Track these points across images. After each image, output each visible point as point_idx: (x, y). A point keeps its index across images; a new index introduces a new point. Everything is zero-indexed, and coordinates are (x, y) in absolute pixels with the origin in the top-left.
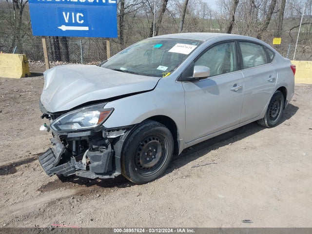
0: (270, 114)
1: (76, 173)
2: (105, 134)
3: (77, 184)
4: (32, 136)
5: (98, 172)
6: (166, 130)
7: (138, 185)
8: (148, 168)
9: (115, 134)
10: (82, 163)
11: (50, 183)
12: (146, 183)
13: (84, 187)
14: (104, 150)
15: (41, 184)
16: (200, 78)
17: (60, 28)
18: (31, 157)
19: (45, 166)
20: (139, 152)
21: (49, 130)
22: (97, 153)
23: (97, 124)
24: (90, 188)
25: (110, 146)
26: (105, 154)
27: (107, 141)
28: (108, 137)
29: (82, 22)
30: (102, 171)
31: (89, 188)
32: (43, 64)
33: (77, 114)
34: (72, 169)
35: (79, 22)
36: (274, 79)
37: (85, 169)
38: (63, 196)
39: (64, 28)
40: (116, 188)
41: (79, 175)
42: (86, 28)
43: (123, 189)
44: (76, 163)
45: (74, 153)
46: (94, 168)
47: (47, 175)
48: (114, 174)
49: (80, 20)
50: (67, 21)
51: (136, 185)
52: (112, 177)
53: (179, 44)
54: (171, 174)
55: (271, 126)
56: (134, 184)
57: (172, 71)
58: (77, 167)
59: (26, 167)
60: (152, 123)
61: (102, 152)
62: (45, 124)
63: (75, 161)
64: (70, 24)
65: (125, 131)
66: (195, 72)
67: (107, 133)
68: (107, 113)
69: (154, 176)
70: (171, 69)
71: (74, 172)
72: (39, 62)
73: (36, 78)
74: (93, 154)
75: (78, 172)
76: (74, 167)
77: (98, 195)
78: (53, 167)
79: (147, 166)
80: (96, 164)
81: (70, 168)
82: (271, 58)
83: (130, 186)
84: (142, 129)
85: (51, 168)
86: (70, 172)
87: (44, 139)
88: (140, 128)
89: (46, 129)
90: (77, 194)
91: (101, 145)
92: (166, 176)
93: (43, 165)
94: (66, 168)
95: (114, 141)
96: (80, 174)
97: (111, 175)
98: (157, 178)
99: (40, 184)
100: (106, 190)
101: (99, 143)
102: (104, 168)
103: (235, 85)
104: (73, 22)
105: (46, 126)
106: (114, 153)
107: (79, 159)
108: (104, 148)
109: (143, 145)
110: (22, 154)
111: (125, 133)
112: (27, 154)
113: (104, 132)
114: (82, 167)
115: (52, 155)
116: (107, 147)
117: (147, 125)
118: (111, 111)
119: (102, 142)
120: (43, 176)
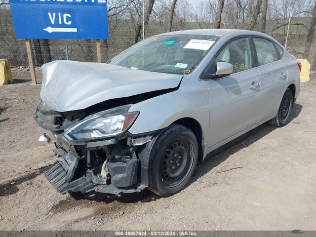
0: (282, 113)
1: (96, 189)
2: (131, 141)
3: (93, 202)
4: (27, 148)
5: (122, 186)
6: (191, 134)
7: (163, 197)
8: (173, 178)
9: (141, 142)
10: (101, 177)
11: (62, 202)
12: (172, 194)
13: (102, 205)
14: (128, 160)
15: (52, 204)
16: (224, 75)
17: (45, 29)
18: (32, 172)
19: (55, 182)
20: (165, 160)
21: (49, 141)
22: (119, 164)
23: (123, 130)
24: (110, 205)
25: (134, 155)
26: (130, 164)
27: (131, 149)
28: (134, 145)
29: (70, 23)
30: (127, 185)
31: (108, 204)
32: (25, 70)
33: (97, 120)
34: (90, 184)
35: (67, 23)
36: (285, 76)
37: (105, 183)
38: (81, 217)
39: (50, 30)
40: (140, 202)
41: (99, 191)
42: (75, 30)
43: (147, 203)
44: (94, 176)
45: (88, 166)
46: (117, 182)
47: (59, 193)
48: (140, 187)
49: (67, 21)
50: (53, 22)
51: (162, 198)
52: (137, 191)
53: (194, 40)
54: (196, 183)
55: (282, 125)
56: (159, 197)
57: (193, 68)
58: (95, 181)
59: (28, 184)
60: (178, 127)
61: (125, 162)
62: (45, 134)
63: (93, 174)
64: (56, 25)
65: (151, 137)
66: (218, 68)
67: (133, 139)
68: (132, 117)
69: (181, 186)
70: (191, 66)
71: (92, 188)
72: (21, 67)
73: (20, 85)
74: (114, 165)
75: (98, 188)
76: (91, 182)
77: (121, 213)
78: (65, 183)
79: (172, 175)
80: (119, 176)
81: (87, 183)
82: (281, 55)
83: (155, 200)
84: (168, 134)
85: (63, 184)
86: (88, 188)
87: (43, 151)
88: (166, 133)
89: (46, 140)
90: (97, 213)
91: (124, 155)
92: (192, 186)
93: (51, 181)
94: (81, 184)
95: (139, 149)
96: (100, 189)
97: (136, 188)
98: (183, 189)
99: (50, 204)
100: (128, 206)
101: (123, 152)
102: (129, 181)
103: (253, 83)
104: (60, 23)
105: (45, 136)
106: (139, 163)
107: (97, 172)
108: (128, 158)
109: (169, 152)
110: (21, 170)
111: (152, 139)
112: (27, 169)
113: (129, 139)
114: (101, 181)
115: (61, 169)
116: (131, 157)
117: (173, 129)
118: (137, 115)
119: (126, 151)
120: (51, 195)
